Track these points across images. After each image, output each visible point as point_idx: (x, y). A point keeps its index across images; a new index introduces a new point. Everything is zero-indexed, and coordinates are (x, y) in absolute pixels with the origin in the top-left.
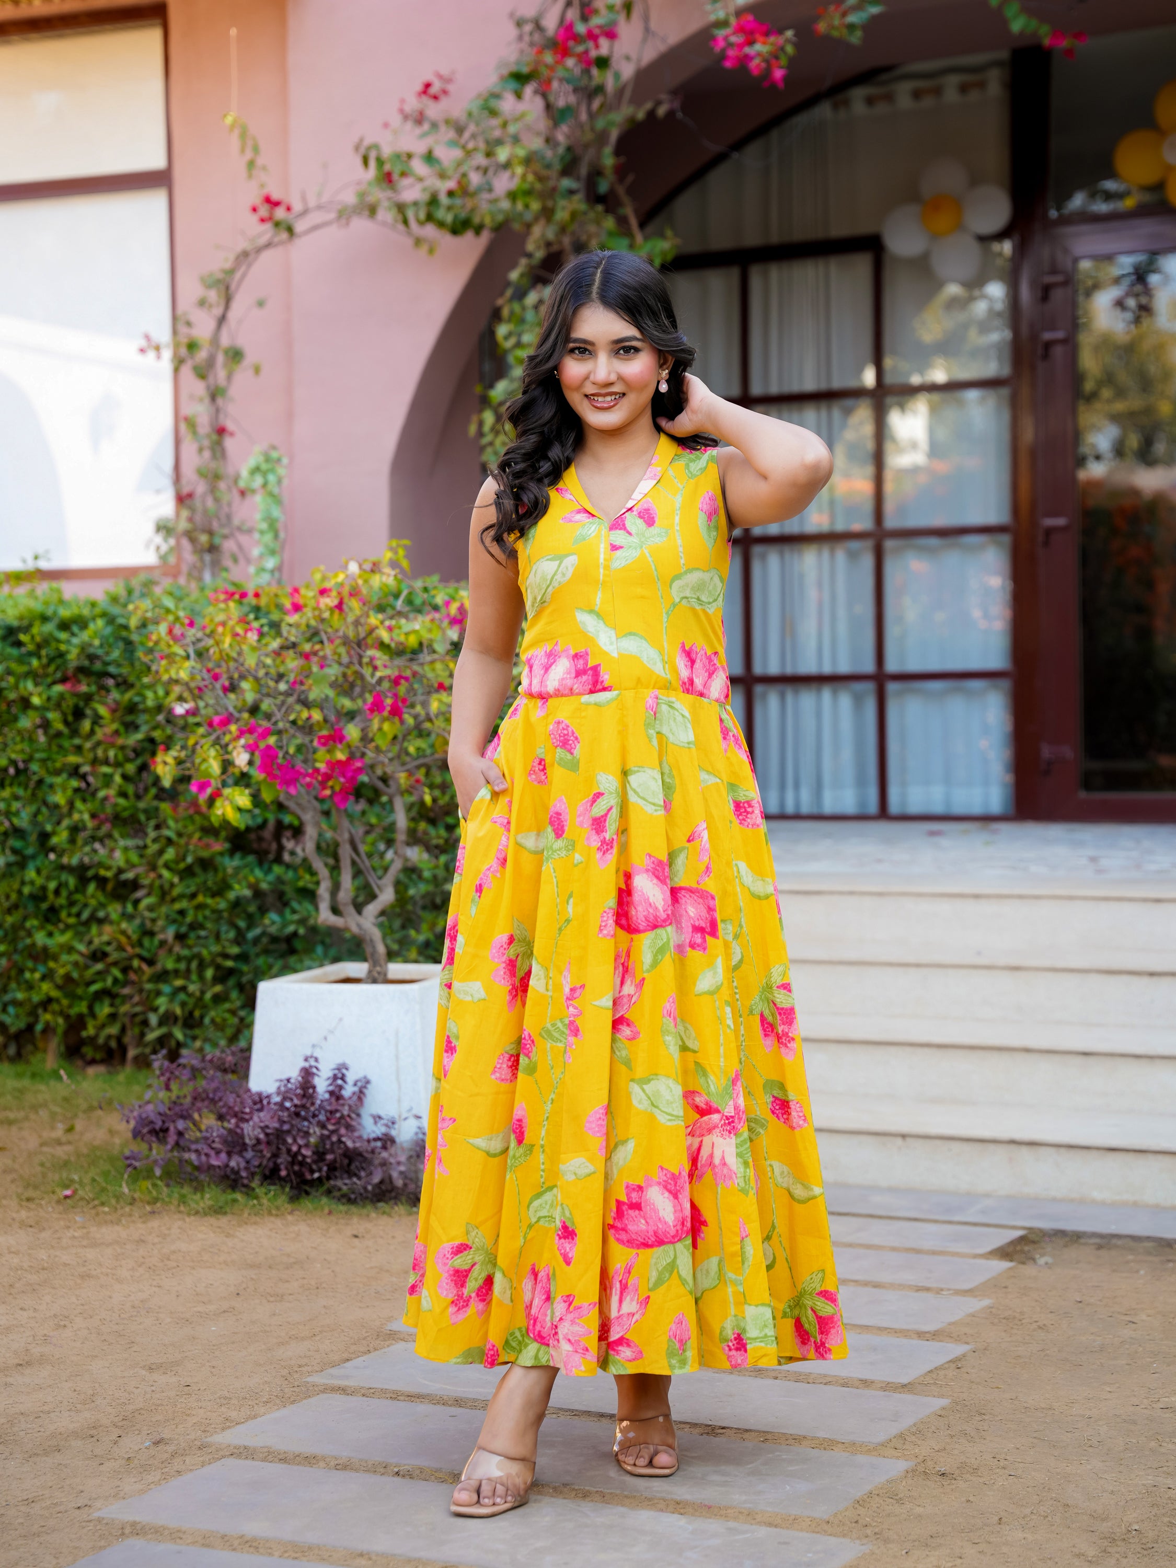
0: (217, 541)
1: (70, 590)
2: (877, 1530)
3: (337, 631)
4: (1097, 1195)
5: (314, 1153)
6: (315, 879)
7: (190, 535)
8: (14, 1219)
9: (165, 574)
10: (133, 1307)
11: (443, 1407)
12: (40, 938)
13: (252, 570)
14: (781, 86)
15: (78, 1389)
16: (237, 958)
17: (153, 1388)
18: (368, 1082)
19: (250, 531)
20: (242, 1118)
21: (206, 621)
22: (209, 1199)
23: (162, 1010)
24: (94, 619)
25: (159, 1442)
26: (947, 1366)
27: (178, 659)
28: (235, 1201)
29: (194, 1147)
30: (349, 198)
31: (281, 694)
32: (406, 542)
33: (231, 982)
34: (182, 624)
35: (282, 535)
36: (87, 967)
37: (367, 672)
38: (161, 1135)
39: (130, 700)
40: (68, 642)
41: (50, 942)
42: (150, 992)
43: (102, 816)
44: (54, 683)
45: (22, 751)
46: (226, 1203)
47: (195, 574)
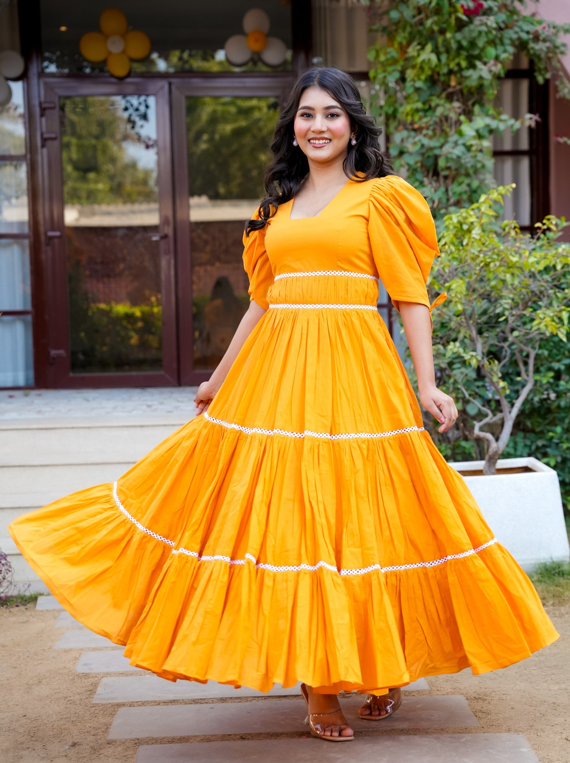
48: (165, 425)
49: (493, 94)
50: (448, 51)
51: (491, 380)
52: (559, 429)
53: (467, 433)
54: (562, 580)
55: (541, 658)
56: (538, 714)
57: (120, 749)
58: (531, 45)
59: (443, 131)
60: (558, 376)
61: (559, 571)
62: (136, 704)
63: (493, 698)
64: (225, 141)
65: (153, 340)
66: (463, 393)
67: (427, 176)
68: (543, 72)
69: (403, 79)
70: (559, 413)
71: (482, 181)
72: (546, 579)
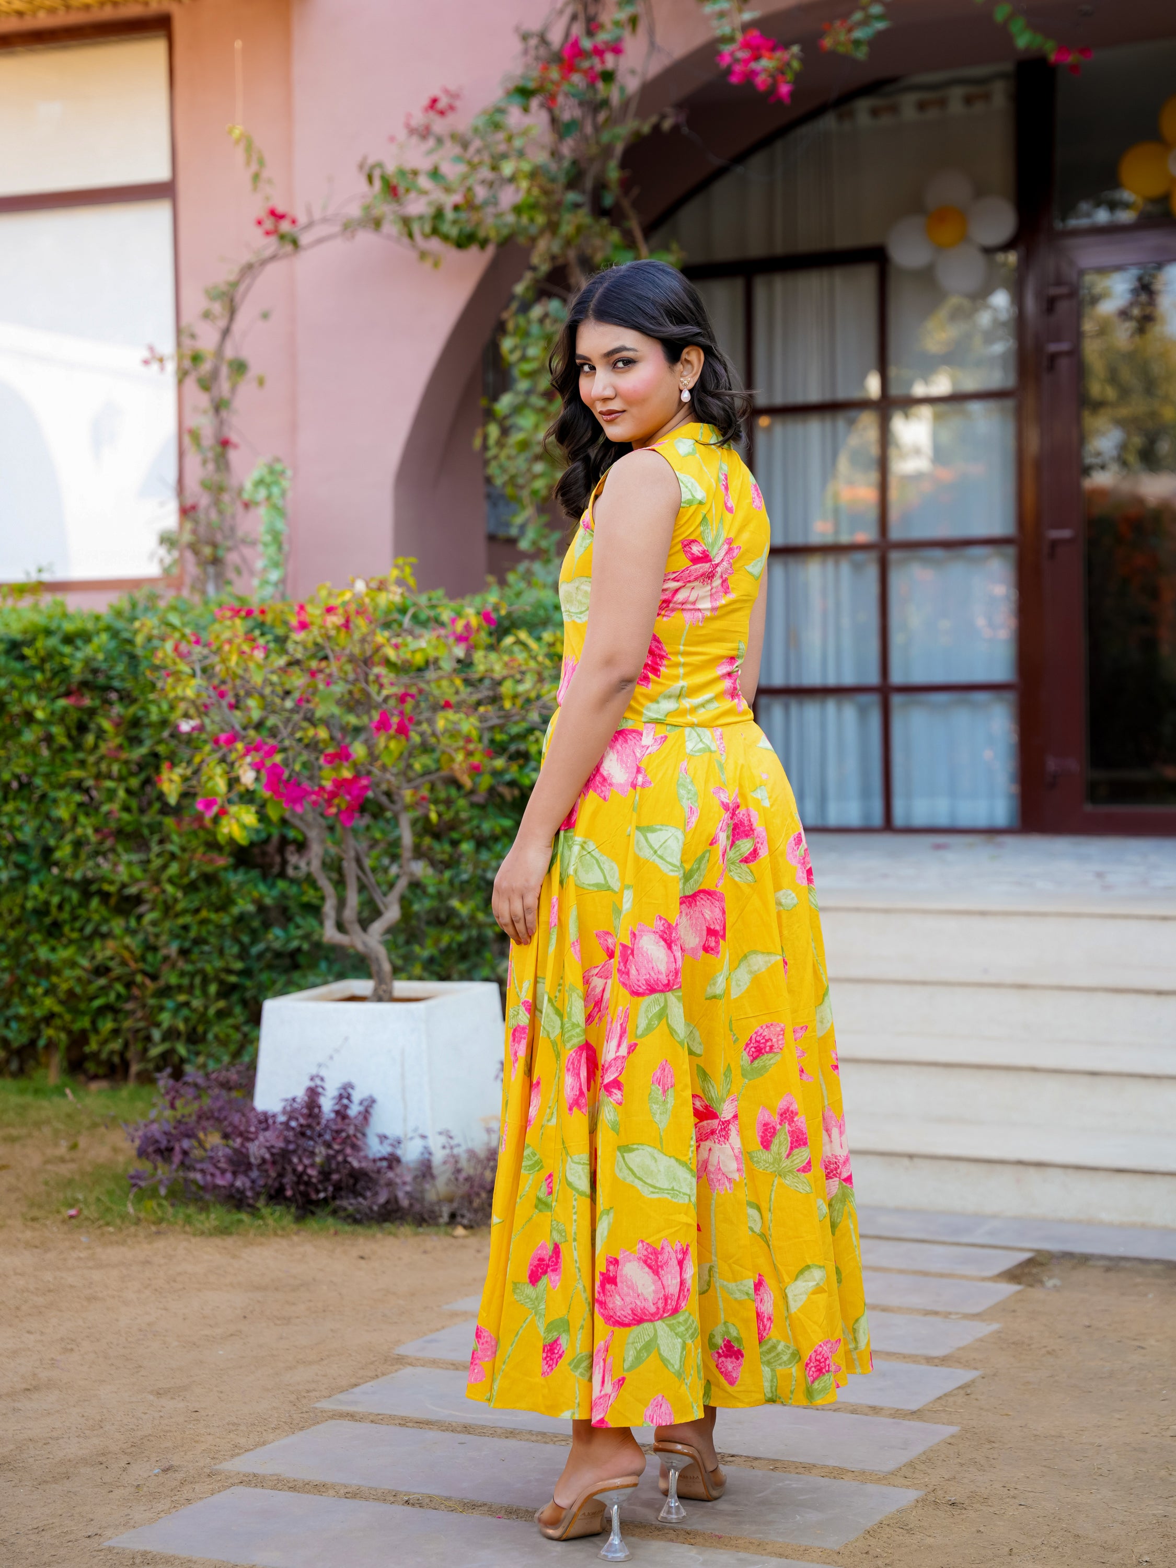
0: (221, 553)
1: (74, 603)
2: (887, 1561)
3: (344, 649)
4: (1105, 1216)
5: (320, 1173)
6: (319, 894)
7: (194, 548)
8: (19, 1240)
9: (169, 586)
10: (140, 1330)
11: (452, 1434)
12: (43, 953)
13: (255, 582)
14: (787, 102)
15: (86, 1414)
16: (240, 973)
17: (161, 1414)
18: (373, 1101)
19: (254, 543)
20: (247, 1138)
21: (212, 638)
22: (215, 1219)
23: (165, 1025)
24: (98, 633)
25: (168, 1469)
26: (956, 1392)
27: (184, 677)
28: (240, 1221)
29: (199, 1166)
30: (355, 211)
31: (286, 710)
32: (413, 560)
33: (235, 997)
34: (189, 642)
35: (286, 547)
36: (90, 982)
37: (373, 689)
38: (166, 1154)
39: (134, 715)
40: (72, 656)
41: (53, 957)
42: (152, 1007)
43: (106, 830)
44: (58, 697)
45: (26, 766)
46: (232, 1223)
47: (199, 587)
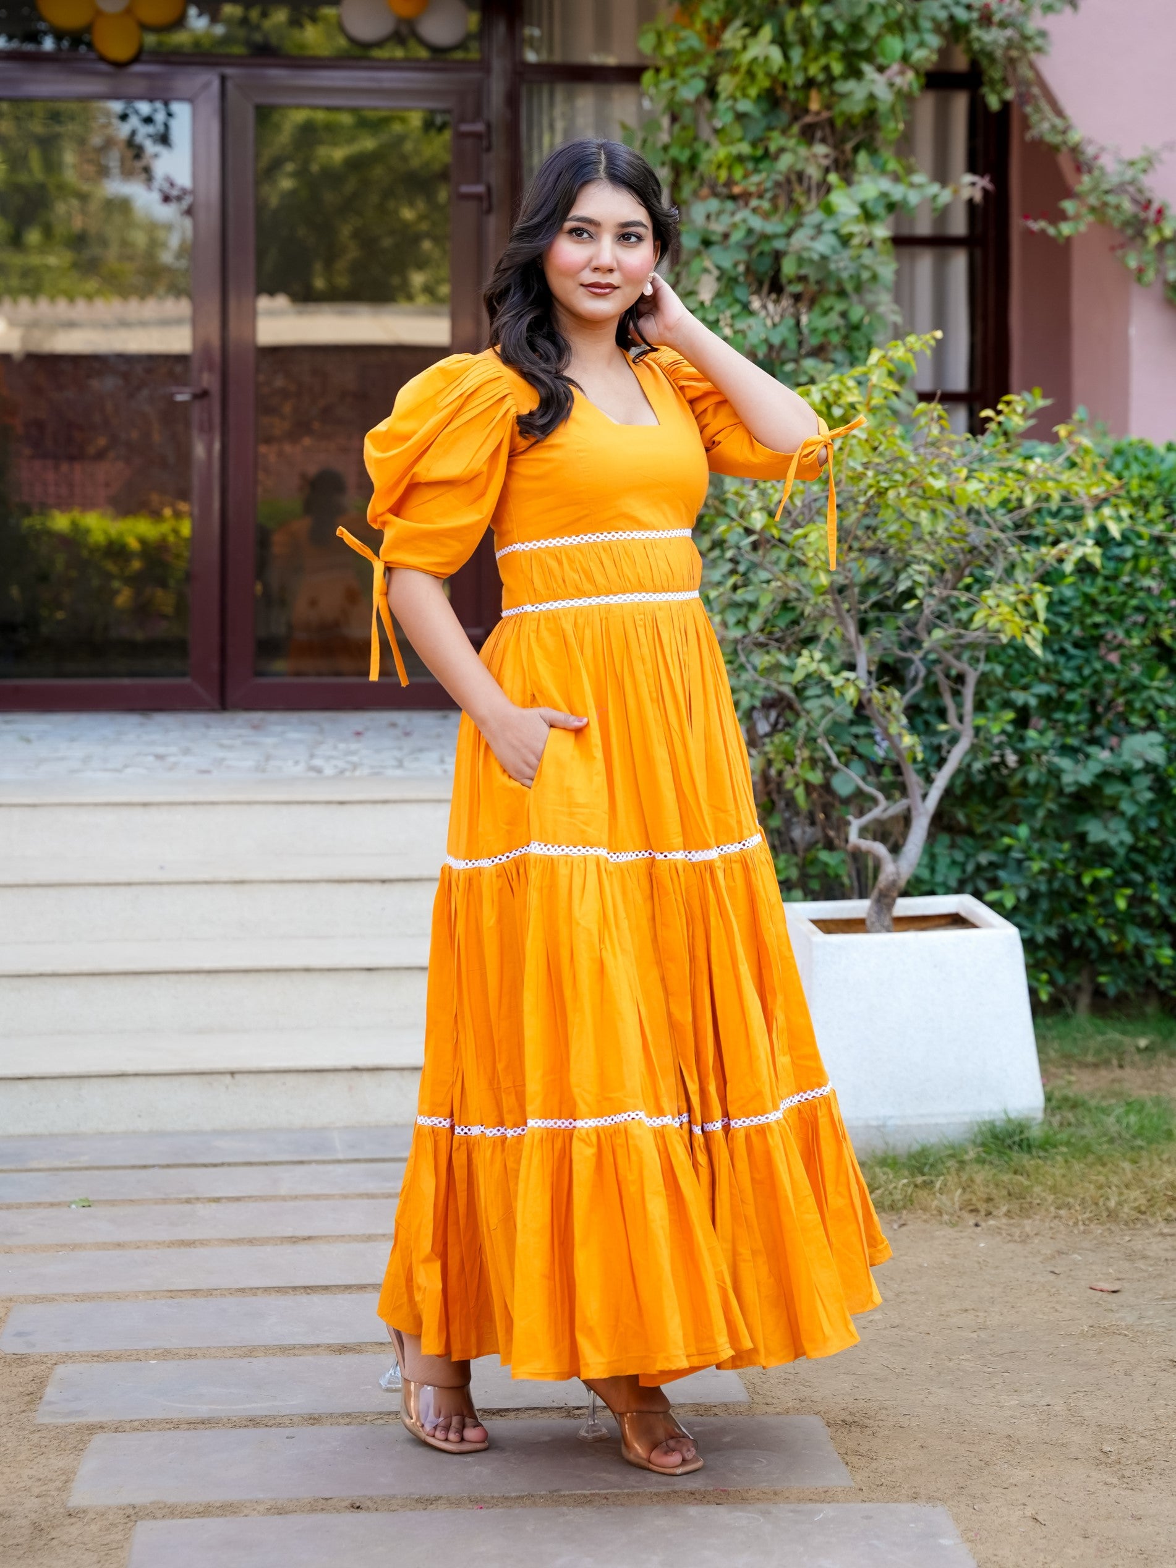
48: (194, 804)
49: (896, 130)
50: (805, 42)
51: (885, 730)
52: (1023, 831)
53: (832, 833)
54: (1026, 1160)
55: (983, 1335)
56: (975, 1462)
57: (94, 1528)
58: (976, 32)
59: (791, 201)
60: (1023, 719)
61: (1022, 1140)
62: (127, 1426)
63: (881, 1423)
64: (332, 176)
65: (165, 600)
66: (824, 750)
67: (758, 292)
68: (999, 87)
69: (712, 94)
70: (1025, 797)
71: (870, 309)
72: (994, 1157)
